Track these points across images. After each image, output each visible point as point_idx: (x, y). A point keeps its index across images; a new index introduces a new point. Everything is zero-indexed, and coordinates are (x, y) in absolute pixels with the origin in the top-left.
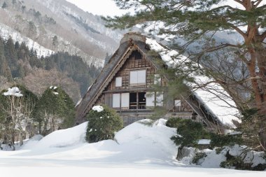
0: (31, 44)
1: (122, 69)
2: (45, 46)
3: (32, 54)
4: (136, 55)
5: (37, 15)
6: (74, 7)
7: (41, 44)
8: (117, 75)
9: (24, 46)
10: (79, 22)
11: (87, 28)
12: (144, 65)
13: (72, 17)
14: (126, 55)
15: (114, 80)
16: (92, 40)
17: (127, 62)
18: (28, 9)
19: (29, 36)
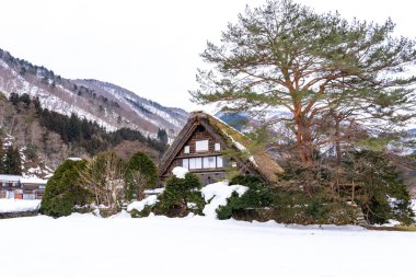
0: (101, 123)
1: (189, 139)
2: (111, 124)
3: (102, 130)
4: (200, 129)
5: (106, 100)
6: (133, 94)
7: (109, 123)
8: (186, 144)
9: (95, 124)
10: (136, 105)
11: (143, 110)
12: (206, 136)
13: (131, 101)
14: (192, 129)
15: (183, 148)
16: (147, 119)
17: (193, 134)
18: (98, 95)
19: (99, 117)
